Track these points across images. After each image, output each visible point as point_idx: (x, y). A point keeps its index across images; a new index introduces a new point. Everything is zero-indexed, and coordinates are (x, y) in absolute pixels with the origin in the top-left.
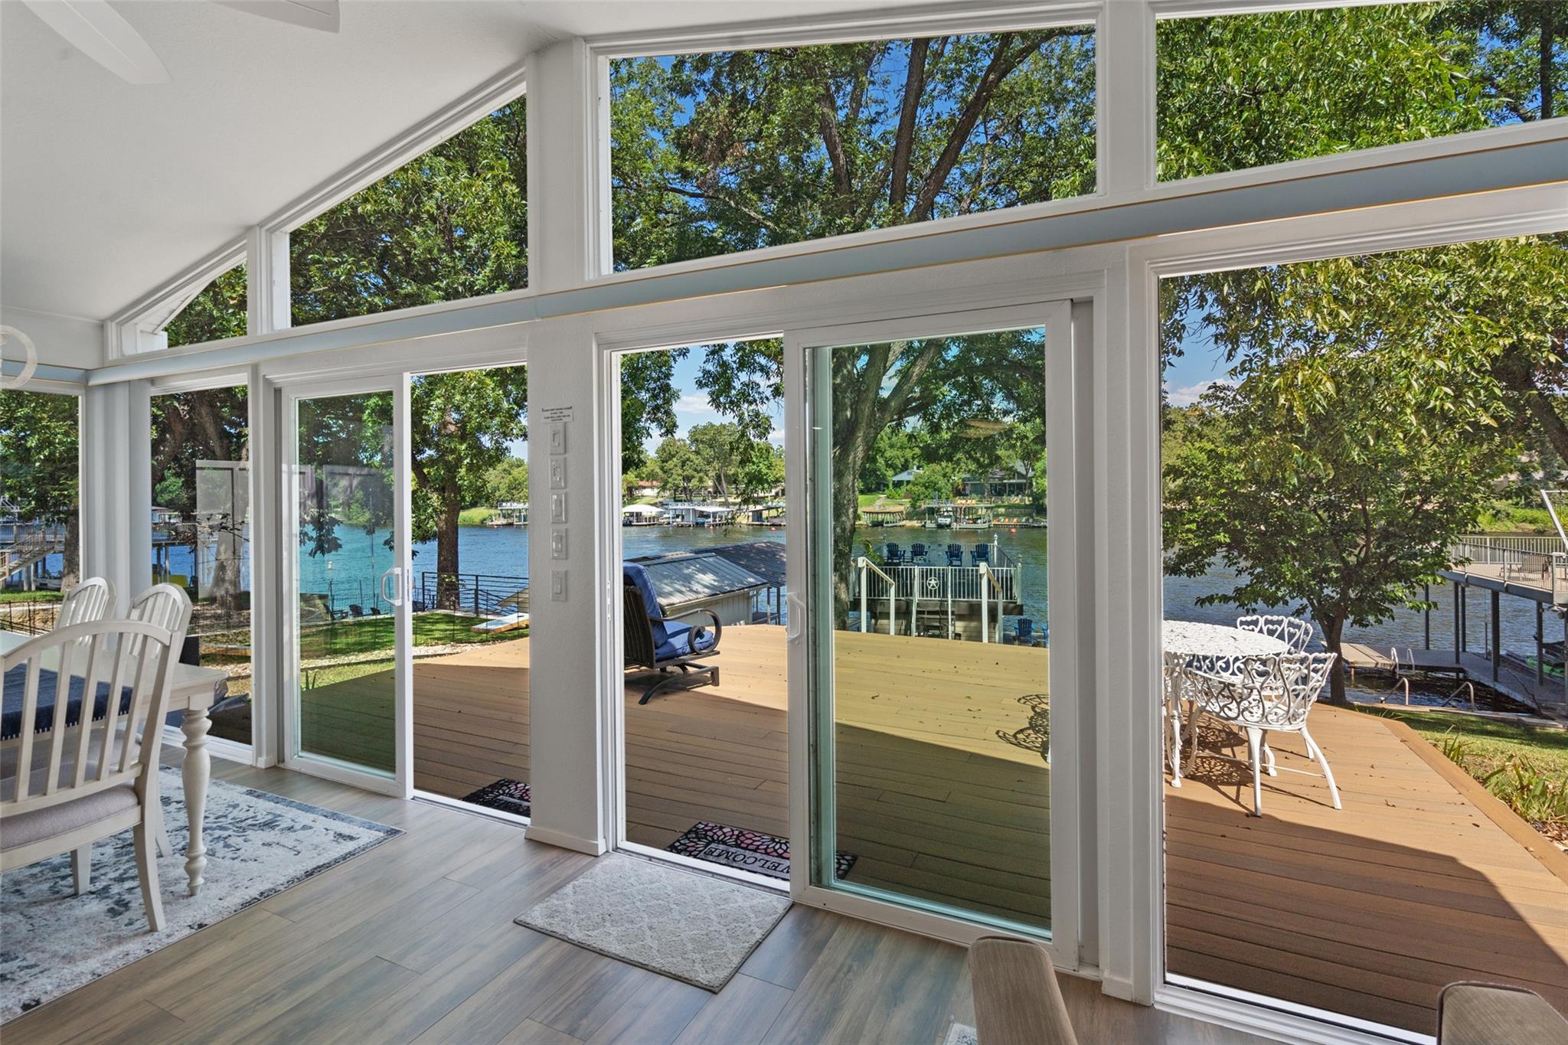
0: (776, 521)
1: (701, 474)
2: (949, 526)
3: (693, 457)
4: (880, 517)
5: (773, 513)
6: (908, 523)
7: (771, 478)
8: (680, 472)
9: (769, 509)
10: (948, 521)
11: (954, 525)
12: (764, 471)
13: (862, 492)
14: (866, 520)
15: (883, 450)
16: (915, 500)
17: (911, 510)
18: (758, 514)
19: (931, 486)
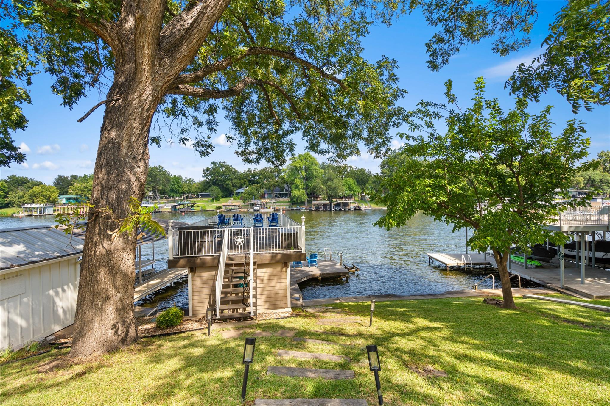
0: (183, 210)
2: (259, 210)
4: (230, 207)
5: (182, 206)
6: (242, 210)
7: (181, 191)
9: (179, 205)
10: (258, 208)
11: (261, 210)
12: (178, 188)
13: (223, 197)
14: (224, 209)
15: (231, 180)
16: (245, 200)
17: (243, 204)
18: (174, 207)
19: (251, 194)
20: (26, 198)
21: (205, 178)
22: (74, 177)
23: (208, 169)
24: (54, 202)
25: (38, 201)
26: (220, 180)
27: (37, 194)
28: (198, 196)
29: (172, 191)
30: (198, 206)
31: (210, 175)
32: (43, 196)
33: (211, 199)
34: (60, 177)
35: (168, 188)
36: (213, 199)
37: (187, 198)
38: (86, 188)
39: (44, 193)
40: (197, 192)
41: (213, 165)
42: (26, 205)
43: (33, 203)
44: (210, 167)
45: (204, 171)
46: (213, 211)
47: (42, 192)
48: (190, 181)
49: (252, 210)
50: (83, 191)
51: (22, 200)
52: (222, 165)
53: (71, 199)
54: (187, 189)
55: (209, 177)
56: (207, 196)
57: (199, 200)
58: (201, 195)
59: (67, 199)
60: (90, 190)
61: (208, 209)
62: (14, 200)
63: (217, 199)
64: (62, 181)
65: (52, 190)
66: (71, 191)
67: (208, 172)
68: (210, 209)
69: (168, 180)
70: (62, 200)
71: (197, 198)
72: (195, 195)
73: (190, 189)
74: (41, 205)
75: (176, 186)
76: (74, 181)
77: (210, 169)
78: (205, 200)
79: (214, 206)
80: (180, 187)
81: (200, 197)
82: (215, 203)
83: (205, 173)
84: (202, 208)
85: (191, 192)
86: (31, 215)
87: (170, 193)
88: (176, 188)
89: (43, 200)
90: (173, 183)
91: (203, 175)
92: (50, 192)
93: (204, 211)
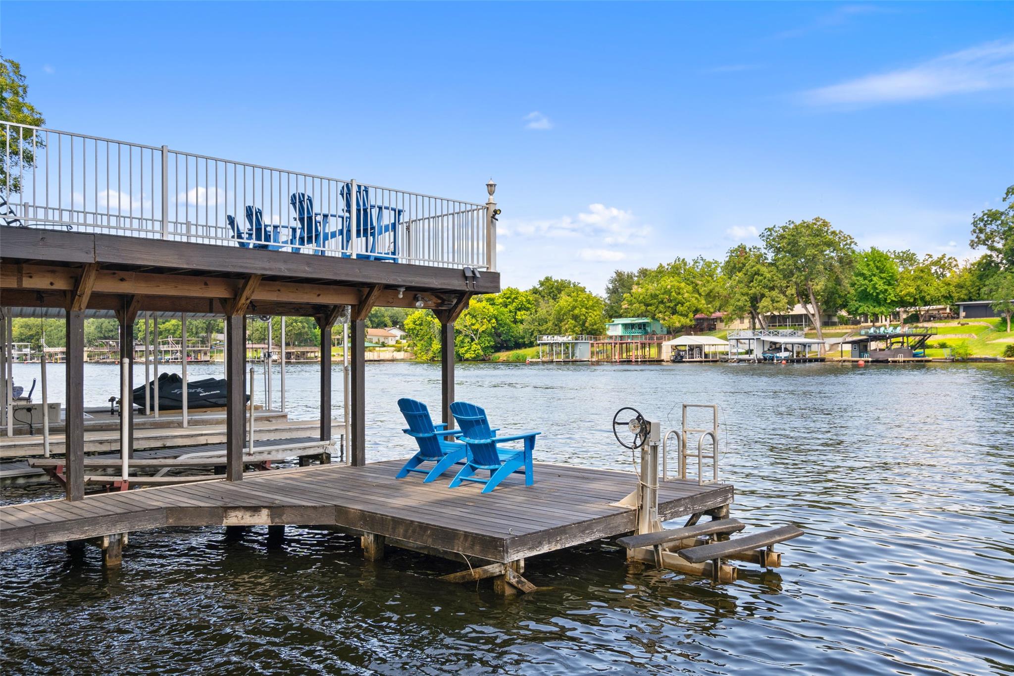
0: (881, 356)
1: (774, 293)
3: (764, 270)
8: (745, 290)
9: (874, 339)
12: (881, 286)
18: (861, 346)
20: (550, 324)
21: (982, 251)
22: (644, 273)
23: (994, 216)
24: (595, 333)
25: (566, 330)
27: (564, 314)
28: (955, 315)
29: (864, 296)
30: (943, 346)
32: (575, 318)
33: (997, 320)
34: (619, 274)
35: (850, 287)
36: (1004, 321)
37: (914, 319)
38: (654, 296)
39: (576, 312)
40: (948, 297)
42: (545, 337)
43: (559, 333)
44: (1001, 207)
45: (975, 224)
46: (995, 360)
47: (574, 308)
48: (943, 267)
50: (651, 305)
51: (545, 327)
53: (633, 326)
54: (912, 290)
55: (1000, 244)
56: (985, 311)
57: (954, 324)
58: (966, 308)
59: (626, 326)
60: (662, 302)
61: (977, 353)
62: (533, 327)
64: (621, 283)
65: (591, 303)
66: (626, 306)
67: (994, 227)
68: (983, 356)
69: (847, 262)
70: (615, 329)
71: (953, 318)
72: (948, 311)
73: (924, 287)
74: (568, 339)
75: (875, 279)
76: (638, 284)
77: (1002, 214)
78: (976, 324)
79: (1000, 345)
80: (890, 284)
81: (963, 314)
82: (1010, 336)
83: (981, 231)
84: (953, 350)
85: (928, 298)
86: (552, 362)
87: (857, 304)
88: (875, 288)
89: (575, 326)
90: (865, 272)
91: (974, 237)
92: (587, 308)
93: (958, 361)
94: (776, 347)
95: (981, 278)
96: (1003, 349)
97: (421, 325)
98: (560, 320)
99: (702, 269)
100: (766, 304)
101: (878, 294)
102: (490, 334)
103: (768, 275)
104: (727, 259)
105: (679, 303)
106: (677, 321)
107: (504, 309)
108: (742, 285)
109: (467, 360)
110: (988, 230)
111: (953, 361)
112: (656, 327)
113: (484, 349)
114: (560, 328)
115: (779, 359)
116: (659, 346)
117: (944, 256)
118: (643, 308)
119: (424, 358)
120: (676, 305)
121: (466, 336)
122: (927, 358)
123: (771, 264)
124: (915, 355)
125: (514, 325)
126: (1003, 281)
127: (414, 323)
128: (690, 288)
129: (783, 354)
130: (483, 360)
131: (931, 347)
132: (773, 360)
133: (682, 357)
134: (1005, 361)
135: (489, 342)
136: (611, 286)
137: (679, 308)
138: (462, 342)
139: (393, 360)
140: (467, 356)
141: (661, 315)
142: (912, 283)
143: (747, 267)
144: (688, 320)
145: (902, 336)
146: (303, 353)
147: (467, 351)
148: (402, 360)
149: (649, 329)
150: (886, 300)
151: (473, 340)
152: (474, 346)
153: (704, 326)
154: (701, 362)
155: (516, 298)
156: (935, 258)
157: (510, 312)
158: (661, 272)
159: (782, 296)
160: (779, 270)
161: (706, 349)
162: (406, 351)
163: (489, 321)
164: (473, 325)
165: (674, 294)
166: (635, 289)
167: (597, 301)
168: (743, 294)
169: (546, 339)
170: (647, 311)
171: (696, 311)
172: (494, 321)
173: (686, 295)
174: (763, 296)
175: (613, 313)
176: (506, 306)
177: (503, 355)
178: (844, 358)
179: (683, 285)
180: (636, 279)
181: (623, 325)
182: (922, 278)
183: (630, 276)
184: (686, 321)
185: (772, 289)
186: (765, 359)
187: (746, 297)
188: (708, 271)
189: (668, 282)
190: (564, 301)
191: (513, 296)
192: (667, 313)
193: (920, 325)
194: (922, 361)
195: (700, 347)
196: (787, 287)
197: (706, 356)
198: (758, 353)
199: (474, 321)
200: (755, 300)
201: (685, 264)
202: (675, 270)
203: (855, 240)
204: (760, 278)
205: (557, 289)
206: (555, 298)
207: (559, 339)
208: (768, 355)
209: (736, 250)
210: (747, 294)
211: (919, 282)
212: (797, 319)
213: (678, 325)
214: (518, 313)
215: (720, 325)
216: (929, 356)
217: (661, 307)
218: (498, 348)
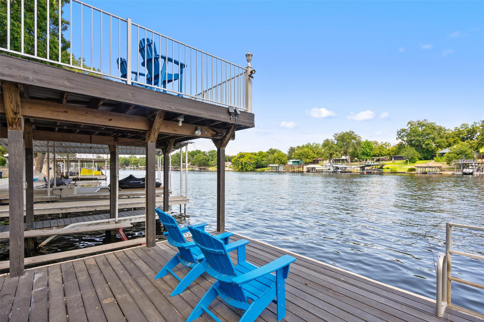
0: (369, 171)
1: (337, 153)
2: (471, 174)
3: (334, 146)
4: (427, 170)
6: (444, 173)
10: (471, 171)
11: (475, 173)
13: (420, 159)
14: (419, 170)
15: (434, 139)
16: (449, 161)
17: (448, 166)
18: (363, 168)
19: (460, 154)
20: (272, 161)
21: (400, 140)
22: (298, 147)
23: (404, 130)
24: (284, 164)
25: (276, 163)
26: (417, 140)
27: (276, 158)
29: (364, 154)
30: (388, 168)
31: (407, 136)
32: (279, 159)
33: (405, 161)
34: (291, 147)
35: (359, 151)
36: (407, 161)
37: (378, 160)
38: (301, 153)
39: (279, 158)
40: (389, 154)
41: (410, 125)
42: (270, 165)
43: (274, 164)
44: (406, 128)
45: (398, 133)
46: (405, 173)
47: (279, 157)
48: (386, 145)
49: (460, 173)
50: (300, 156)
51: (270, 162)
52: (421, 124)
53: (295, 162)
54: (378, 152)
55: (405, 139)
56: (401, 158)
57: (391, 162)
58: (394, 157)
59: (293, 162)
60: (304, 155)
61: (399, 170)
62: (267, 162)
63: (412, 160)
64: (292, 150)
65: (283, 155)
66: (293, 156)
67: (404, 134)
68: (401, 172)
69: (359, 143)
70: (290, 163)
71: (390, 160)
72: (388, 158)
73: (382, 151)
74: (277, 165)
75: (367, 149)
76: (297, 150)
77: (406, 130)
78: (398, 162)
79: (406, 168)
80: (371, 150)
81: (393, 159)
82: (408, 166)
83: (400, 135)
84: (391, 169)
85: (383, 154)
86: (272, 172)
87: (361, 156)
88: (367, 151)
89: (279, 162)
90: (364, 147)
91: (397, 137)
92: (282, 157)
93: (393, 173)
94: (337, 168)
95: (399, 149)
96: (407, 169)
97: (236, 161)
98: (275, 160)
99: (315, 146)
100: (334, 156)
101: (368, 153)
102: (255, 164)
103: (335, 148)
104: (323, 143)
105: (308, 155)
106: (308, 160)
107: (259, 157)
108: (328, 150)
109: (248, 171)
110: (402, 135)
111: (391, 173)
112: (301, 162)
113: (253, 168)
114: (275, 162)
115: (338, 172)
116: (303, 167)
117: (387, 142)
118: (298, 157)
119: (237, 170)
120: (308, 156)
121: (248, 164)
122: (383, 172)
123: (336, 144)
124: (379, 171)
125: (262, 161)
126: (407, 149)
127: (234, 160)
128: (312, 151)
129: (340, 170)
130: (253, 171)
131: (384, 169)
132: (336, 172)
133: (309, 171)
134: (408, 173)
135: (255, 166)
136: (289, 151)
137: (309, 157)
138: (247, 166)
139: (228, 171)
140: (249, 170)
141: (303, 159)
142: (378, 150)
143: (329, 145)
144: (311, 160)
145: (376, 165)
146: (205, 168)
147: (248, 168)
148: (231, 171)
149: (299, 163)
150: (370, 155)
151: (250, 165)
152: (250, 167)
153: (316, 162)
154: (315, 172)
155: (262, 154)
156: (384, 143)
157: (261, 158)
158: (303, 147)
159: (339, 153)
160: (339, 146)
161: (316, 169)
162: (232, 168)
163: (255, 160)
164: (250, 161)
165: (307, 153)
166: (296, 151)
167: (285, 155)
168: (328, 153)
169: (271, 165)
170: (299, 158)
171: (313, 158)
172: (256, 160)
173: (311, 153)
174: (334, 153)
175: (289, 158)
176: (259, 156)
177: (259, 170)
178: (358, 172)
179: (310, 150)
180: (296, 149)
181: (292, 161)
182: (381, 148)
183: (294, 148)
184: (311, 161)
185: (336, 151)
186: (334, 172)
187: (328, 154)
188: (317, 147)
189: (306, 150)
190: (276, 155)
191: (262, 153)
192: (305, 158)
193: (380, 162)
194: (382, 173)
195: (315, 168)
196: (341, 151)
197: (316, 170)
198: (332, 170)
199: (251, 160)
200: (331, 155)
201: (310, 145)
202: (307, 146)
203: (361, 137)
204: (333, 148)
205: (274, 151)
206: (273, 154)
207: (274, 165)
208: (335, 170)
209: (326, 140)
210: (329, 153)
211: (380, 150)
212: (343, 160)
213: (308, 161)
214: (263, 158)
215: (320, 162)
216: (384, 171)
217: (303, 156)
218: (257, 167)
